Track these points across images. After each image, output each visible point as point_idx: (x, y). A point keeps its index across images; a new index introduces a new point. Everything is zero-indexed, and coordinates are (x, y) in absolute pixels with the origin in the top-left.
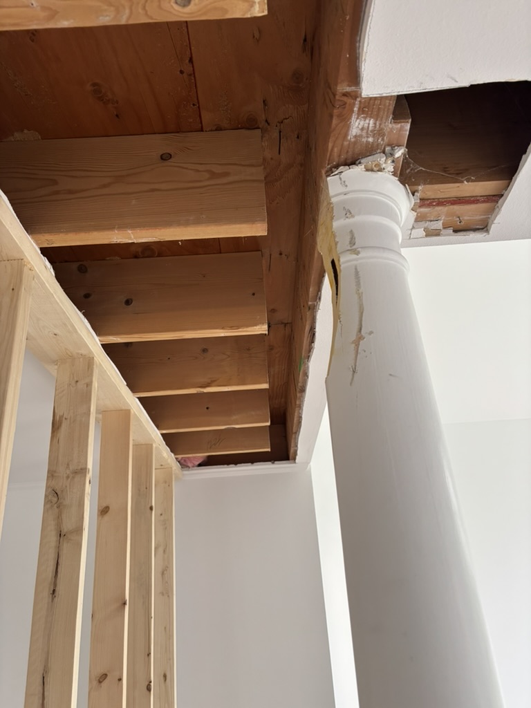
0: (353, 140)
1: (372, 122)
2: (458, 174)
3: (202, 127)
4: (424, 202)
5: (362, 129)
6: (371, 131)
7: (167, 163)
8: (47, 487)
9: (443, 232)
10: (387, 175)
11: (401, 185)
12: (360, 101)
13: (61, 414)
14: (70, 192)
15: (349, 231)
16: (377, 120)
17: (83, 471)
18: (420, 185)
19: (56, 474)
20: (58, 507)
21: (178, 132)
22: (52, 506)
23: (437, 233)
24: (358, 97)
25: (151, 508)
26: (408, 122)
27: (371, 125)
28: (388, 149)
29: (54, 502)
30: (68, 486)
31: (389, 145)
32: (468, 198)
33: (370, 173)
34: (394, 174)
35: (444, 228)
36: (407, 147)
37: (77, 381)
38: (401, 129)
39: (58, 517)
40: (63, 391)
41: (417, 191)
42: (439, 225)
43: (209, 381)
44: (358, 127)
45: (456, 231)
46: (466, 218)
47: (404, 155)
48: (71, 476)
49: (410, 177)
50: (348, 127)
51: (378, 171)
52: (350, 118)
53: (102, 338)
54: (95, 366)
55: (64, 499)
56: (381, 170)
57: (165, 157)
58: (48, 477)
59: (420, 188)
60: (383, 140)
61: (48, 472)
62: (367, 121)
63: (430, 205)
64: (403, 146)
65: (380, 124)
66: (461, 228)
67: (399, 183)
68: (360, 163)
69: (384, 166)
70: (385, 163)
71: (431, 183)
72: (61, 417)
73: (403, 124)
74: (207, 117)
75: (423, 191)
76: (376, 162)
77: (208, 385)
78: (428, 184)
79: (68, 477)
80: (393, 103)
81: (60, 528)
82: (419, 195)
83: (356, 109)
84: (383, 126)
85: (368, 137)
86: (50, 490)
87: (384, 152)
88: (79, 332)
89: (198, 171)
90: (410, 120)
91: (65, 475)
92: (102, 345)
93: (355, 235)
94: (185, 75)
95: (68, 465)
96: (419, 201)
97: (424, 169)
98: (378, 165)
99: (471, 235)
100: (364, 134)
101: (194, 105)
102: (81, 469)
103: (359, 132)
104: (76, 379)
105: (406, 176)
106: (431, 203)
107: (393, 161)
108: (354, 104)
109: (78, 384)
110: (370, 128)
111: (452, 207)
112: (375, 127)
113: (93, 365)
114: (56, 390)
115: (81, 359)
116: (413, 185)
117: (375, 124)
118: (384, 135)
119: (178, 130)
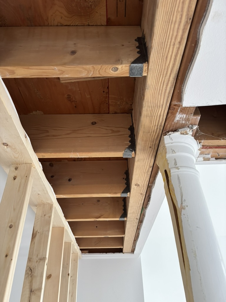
0: (176, 122)
1: (185, 115)
2: (218, 136)
3: (109, 112)
4: (204, 147)
5: (181, 118)
6: (184, 119)
7: (94, 126)
8: (27, 266)
9: (211, 159)
10: (190, 136)
11: (195, 140)
12: (181, 108)
13: (37, 230)
14: (54, 136)
15: (174, 159)
16: (187, 115)
17: (44, 259)
18: (202, 140)
19: (31, 260)
20: (31, 277)
21: (99, 114)
22: (28, 276)
23: (208, 159)
24: (180, 106)
25: (69, 275)
26: (199, 116)
27: (184, 117)
28: (190, 126)
29: (29, 274)
30: (37, 266)
31: (191, 124)
32: (222, 146)
33: (182, 135)
34: (192, 135)
35: (211, 157)
36: (198, 125)
37: (45, 215)
38: (196, 118)
39: (31, 282)
40: (38, 219)
41: (201, 142)
42: (209, 156)
43: (100, 215)
44: (179, 117)
45: (216, 159)
46: (221, 154)
47: (197, 128)
48: (38, 261)
49: (198, 137)
50: (175, 117)
51: (186, 134)
52: (176, 114)
53: (57, 196)
54: (53, 208)
55: (34, 273)
56: (187, 134)
57: (94, 123)
58: (28, 261)
59: (202, 141)
60: (189, 122)
61: (28, 258)
62: (183, 115)
63: (206, 148)
64: (197, 125)
65: (188, 117)
66: (218, 158)
67: (194, 139)
68: (178, 131)
69: (188, 132)
70: (189, 131)
71: (207, 139)
72: (37, 232)
73: (197, 117)
74: (111, 109)
75: (204, 143)
76: (185, 131)
77: (99, 217)
78: (206, 140)
79: (37, 262)
80: (194, 109)
81: (31, 287)
82: (202, 144)
83: (179, 111)
84: (189, 117)
85: (182, 121)
86: (28, 267)
87: (188, 127)
88: (49, 194)
89: (107, 130)
90: (200, 115)
91: (36, 261)
92: (57, 198)
93: (177, 161)
94: (105, 93)
95: (38, 255)
96: (202, 147)
97: (204, 134)
98: (186, 132)
99: (223, 161)
100: (181, 120)
101: (107, 104)
102: (43, 258)
103: (179, 119)
104: (44, 214)
105: (197, 136)
106: (206, 147)
107: (192, 131)
108: (178, 109)
109: (45, 216)
110: (184, 118)
111: (215, 149)
112: (186, 117)
113: (52, 208)
114: (35, 218)
115: (48, 205)
116: (200, 140)
117: (186, 116)
118: (189, 121)
119: (99, 113)
